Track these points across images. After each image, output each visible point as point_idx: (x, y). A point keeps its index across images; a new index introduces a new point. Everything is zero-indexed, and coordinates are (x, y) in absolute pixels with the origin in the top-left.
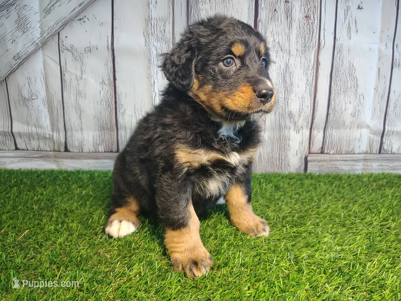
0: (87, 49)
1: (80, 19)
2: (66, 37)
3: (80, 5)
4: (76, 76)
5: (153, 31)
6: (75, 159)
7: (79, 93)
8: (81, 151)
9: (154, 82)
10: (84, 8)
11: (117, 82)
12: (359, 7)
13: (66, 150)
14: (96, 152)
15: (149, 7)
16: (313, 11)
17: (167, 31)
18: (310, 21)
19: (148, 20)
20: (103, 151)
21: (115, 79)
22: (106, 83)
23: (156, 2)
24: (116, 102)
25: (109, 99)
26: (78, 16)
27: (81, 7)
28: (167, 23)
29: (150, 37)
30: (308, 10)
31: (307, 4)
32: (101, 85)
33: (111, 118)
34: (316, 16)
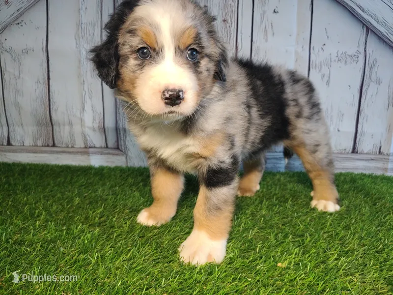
0: (24, 51)
1: (18, 23)
2: (6, 39)
3: (18, 10)
4: (15, 75)
5: (83, 35)
6: (17, 152)
7: (17, 91)
8: (22, 145)
9: (84, 81)
10: (21, 13)
11: (51, 81)
12: (274, 11)
13: (9, 143)
14: (35, 146)
15: (79, 12)
16: (231, 16)
17: (95, 34)
18: (228, 25)
19: (79, 24)
20: (41, 145)
21: (49, 78)
22: (41, 82)
23: (86, 8)
24: (49, 100)
25: (44, 97)
26: (17, 20)
27: (19, 12)
28: (96, 27)
29: (81, 39)
30: (226, 14)
31: (225, 9)
32: (37, 84)
33: (46, 114)
34: (233, 20)
